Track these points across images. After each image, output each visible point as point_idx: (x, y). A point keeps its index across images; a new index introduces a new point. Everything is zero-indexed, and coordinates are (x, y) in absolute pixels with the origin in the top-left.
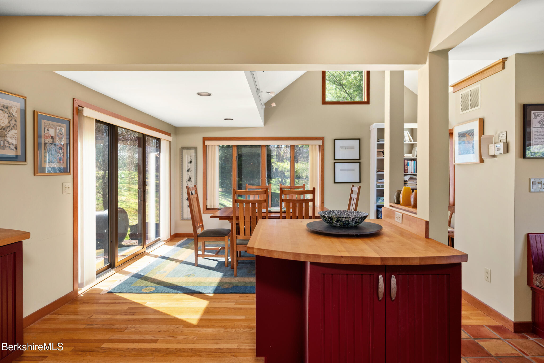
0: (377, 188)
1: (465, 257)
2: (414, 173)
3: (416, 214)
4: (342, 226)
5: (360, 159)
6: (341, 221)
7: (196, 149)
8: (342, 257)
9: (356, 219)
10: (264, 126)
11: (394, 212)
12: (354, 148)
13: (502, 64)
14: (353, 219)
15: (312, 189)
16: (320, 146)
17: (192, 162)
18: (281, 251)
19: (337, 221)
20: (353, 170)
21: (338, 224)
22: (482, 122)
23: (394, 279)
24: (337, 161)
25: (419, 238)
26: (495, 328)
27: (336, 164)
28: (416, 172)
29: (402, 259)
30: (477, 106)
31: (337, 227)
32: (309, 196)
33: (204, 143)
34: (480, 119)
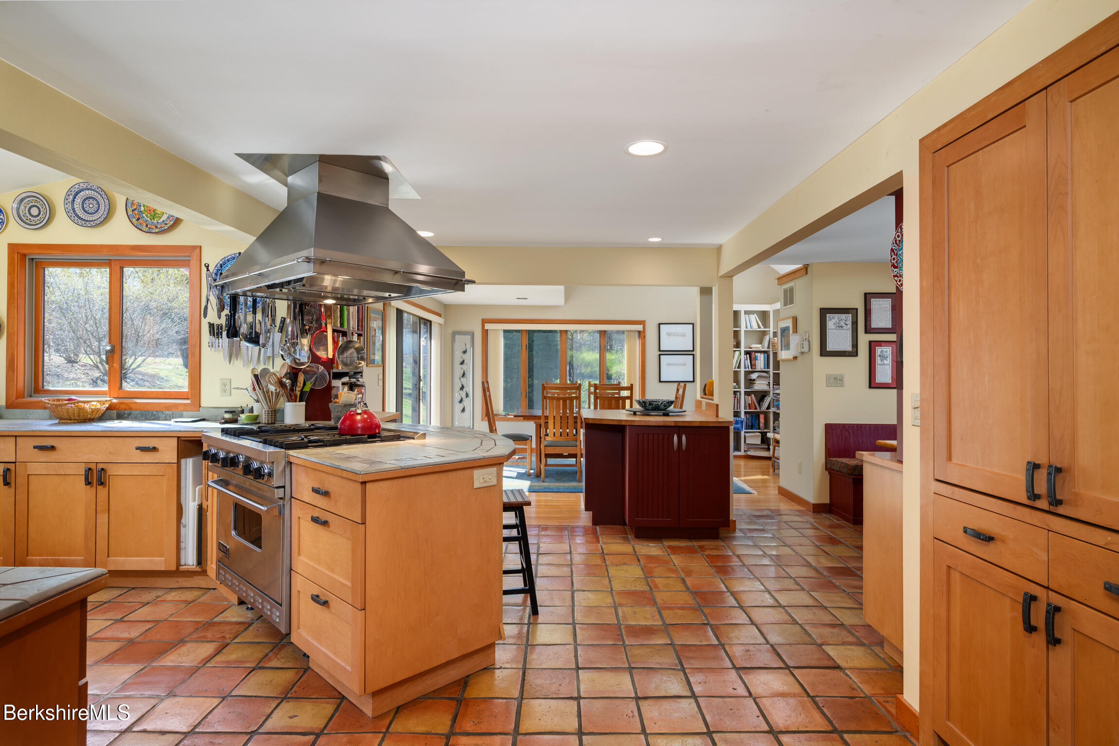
2: (764, 370)
3: (713, 400)
6: (652, 405)
7: (472, 335)
8: (650, 421)
10: (565, 304)
11: (701, 402)
12: (685, 336)
13: (804, 270)
15: (629, 385)
16: (639, 332)
17: (468, 352)
19: (650, 404)
20: (685, 364)
22: (795, 320)
23: (684, 438)
24: (662, 353)
26: (799, 511)
27: (661, 356)
28: (767, 368)
30: (793, 303)
32: (625, 393)
33: (483, 326)
34: (793, 317)
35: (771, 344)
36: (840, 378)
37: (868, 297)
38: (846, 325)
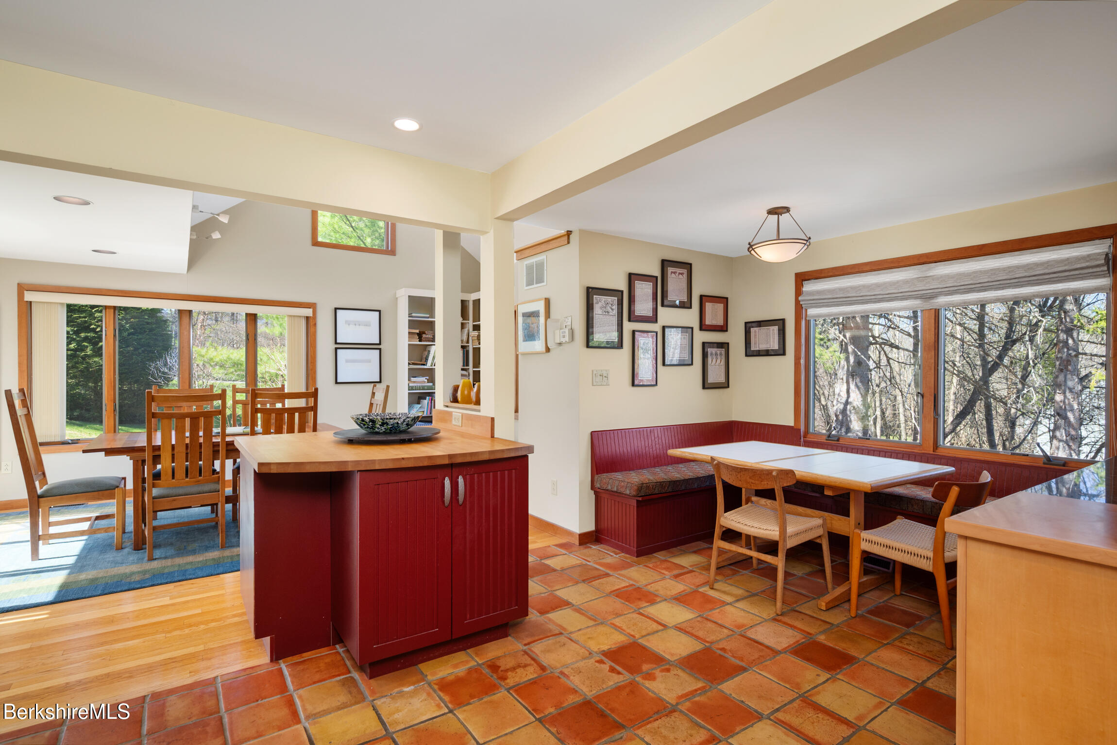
0: (409, 390)
1: (531, 449)
3: (479, 411)
4: (388, 431)
5: (380, 344)
6: (387, 424)
8: (403, 459)
9: (408, 419)
10: (188, 273)
11: (450, 413)
12: (370, 326)
13: (566, 238)
14: (404, 421)
16: (307, 318)
18: (317, 462)
19: (383, 424)
20: (369, 361)
21: (383, 428)
22: (548, 302)
23: (461, 480)
24: (339, 346)
25: (485, 438)
26: (561, 546)
27: (339, 351)
29: (472, 454)
30: (543, 282)
31: (381, 433)
33: (21, 296)
34: (545, 298)
35: (470, 338)
36: (606, 376)
37: (632, 278)
38: (612, 309)
